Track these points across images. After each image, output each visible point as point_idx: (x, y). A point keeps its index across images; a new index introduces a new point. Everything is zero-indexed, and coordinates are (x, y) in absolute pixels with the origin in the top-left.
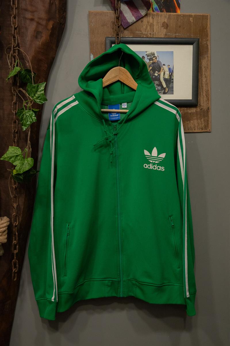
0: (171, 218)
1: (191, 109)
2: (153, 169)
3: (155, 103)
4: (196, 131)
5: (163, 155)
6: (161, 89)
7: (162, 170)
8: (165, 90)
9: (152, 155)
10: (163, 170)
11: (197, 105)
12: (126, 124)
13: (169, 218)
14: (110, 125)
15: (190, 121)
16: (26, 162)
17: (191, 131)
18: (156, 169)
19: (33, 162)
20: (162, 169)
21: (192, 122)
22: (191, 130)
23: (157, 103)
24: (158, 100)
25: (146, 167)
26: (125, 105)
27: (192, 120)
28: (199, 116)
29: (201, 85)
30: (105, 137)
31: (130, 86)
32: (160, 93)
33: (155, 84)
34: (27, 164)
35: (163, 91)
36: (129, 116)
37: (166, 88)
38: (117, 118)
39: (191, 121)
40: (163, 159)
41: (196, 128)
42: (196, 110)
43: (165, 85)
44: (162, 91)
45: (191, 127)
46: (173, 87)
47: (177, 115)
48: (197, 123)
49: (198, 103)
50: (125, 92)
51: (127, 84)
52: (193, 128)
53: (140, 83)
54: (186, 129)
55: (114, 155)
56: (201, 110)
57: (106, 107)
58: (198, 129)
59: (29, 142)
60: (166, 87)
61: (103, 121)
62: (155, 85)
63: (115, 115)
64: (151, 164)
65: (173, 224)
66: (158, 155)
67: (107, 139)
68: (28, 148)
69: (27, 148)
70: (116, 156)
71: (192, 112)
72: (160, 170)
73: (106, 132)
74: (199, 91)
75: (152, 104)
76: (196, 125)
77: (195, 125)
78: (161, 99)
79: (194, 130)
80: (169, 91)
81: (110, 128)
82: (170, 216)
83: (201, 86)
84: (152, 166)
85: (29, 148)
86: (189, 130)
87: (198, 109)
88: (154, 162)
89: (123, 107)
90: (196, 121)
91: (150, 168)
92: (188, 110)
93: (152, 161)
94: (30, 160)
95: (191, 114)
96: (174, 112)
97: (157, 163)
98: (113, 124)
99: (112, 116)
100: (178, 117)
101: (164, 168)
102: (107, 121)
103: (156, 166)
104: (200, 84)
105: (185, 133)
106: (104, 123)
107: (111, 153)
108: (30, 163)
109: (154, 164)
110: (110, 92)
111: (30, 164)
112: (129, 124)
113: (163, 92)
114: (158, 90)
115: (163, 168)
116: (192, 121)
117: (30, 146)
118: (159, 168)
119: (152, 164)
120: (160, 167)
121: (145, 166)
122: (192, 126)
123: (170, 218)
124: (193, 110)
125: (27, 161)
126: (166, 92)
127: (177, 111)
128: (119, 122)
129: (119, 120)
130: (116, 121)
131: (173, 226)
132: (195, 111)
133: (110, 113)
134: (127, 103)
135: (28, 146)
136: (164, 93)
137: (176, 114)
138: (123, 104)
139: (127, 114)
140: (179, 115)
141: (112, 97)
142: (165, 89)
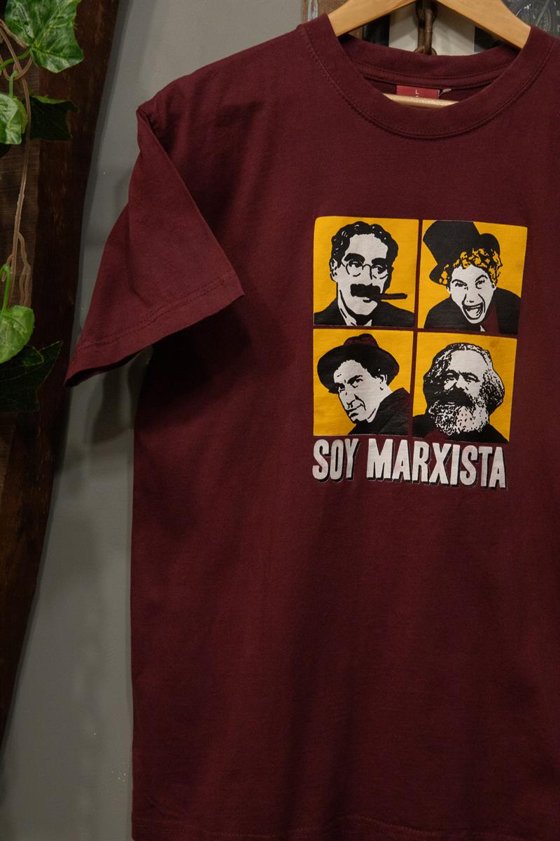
16: (4, 322)
19: (32, 327)
34: (8, 335)
59: (18, 236)
68: (14, 262)
69: (10, 265)
85: (20, 265)
94: (22, 314)
108: (21, 332)
111: (19, 335)
117: (24, 255)
125: (7, 318)
135: (12, 257)
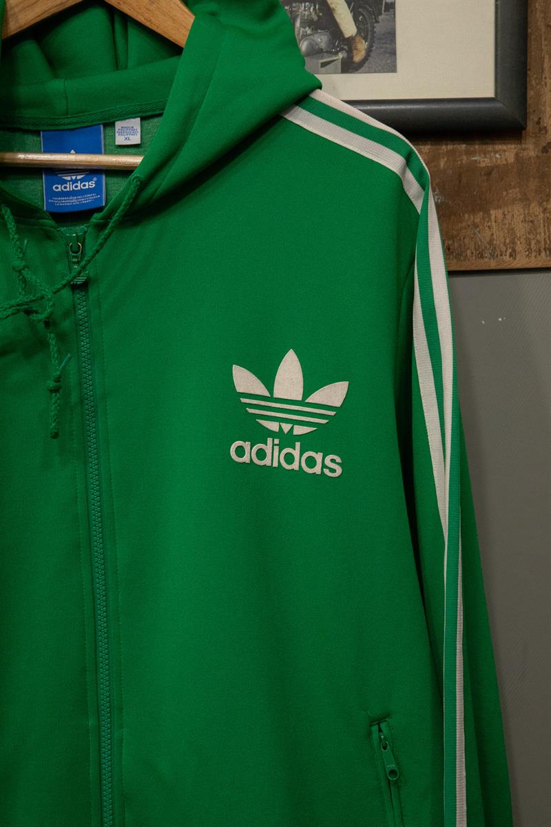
0: (380, 730)
1: (490, 148)
2: (284, 465)
3: (286, 116)
4: (520, 262)
5: (334, 394)
6: (331, 43)
7: (327, 472)
8: (350, 52)
9: (277, 394)
10: (333, 471)
11: (524, 129)
12: (137, 231)
13: (370, 734)
14: (48, 236)
15: (487, 212)
17: (493, 265)
18: (295, 466)
20: (329, 465)
21: (500, 216)
22: (492, 255)
23: (302, 118)
24: (303, 99)
25: (246, 459)
26: (129, 131)
27: (499, 207)
28: (533, 184)
29: (544, 18)
30: (13, 302)
31: (154, 28)
32: (324, 65)
33: (294, 19)
35: (341, 56)
36: (143, 185)
37: (358, 38)
38: (87, 201)
39: (492, 212)
40: (333, 413)
41: (520, 247)
42: (517, 155)
43: (348, 27)
44: (336, 53)
45: (491, 242)
46: (391, 35)
47: (410, 176)
48: (524, 221)
49: (525, 116)
50: (131, 63)
51: (141, 19)
52: (504, 249)
53: (213, 14)
54: (469, 252)
55: (74, 398)
56: (545, 150)
57: (30, 139)
58: (530, 250)
60: (359, 32)
61: (7, 213)
62: (298, 24)
63: (76, 181)
64: (270, 440)
65: (393, 766)
66: (307, 393)
67: (28, 312)
70: (81, 401)
71: (497, 167)
72: (317, 470)
73: (20, 271)
74: (533, 52)
75: (274, 120)
76: (521, 229)
77: (512, 231)
78: (319, 95)
79: (507, 258)
80: (372, 54)
81: (53, 250)
82: (378, 721)
83: (543, 29)
84: (276, 448)
86: (482, 257)
87: (531, 146)
88: (286, 427)
89: (117, 144)
90: (518, 211)
91: (267, 462)
92: (474, 153)
93: (274, 426)
95: (495, 175)
96: (392, 161)
97: (300, 438)
98: (63, 229)
99: (60, 188)
100: (412, 188)
101: (338, 460)
102: (26, 214)
103: (296, 453)
104: (539, 15)
105: (451, 274)
106: (11, 225)
107: (51, 384)
109: (287, 440)
110: (55, 64)
112: (151, 229)
113: (343, 58)
114: (315, 52)
115: (333, 461)
116: (500, 211)
118: (311, 462)
119: (277, 441)
120: (318, 457)
121: (240, 452)
122: (499, 237)
123: (375, 728)
124: (504, 153)
126: (357, 58)
127: (409, 158)
128: (96, 217)
129: (100, 209)
130: (81, 216)
131: (393, 772)
132: (511, 159)
133: (54, 171)
134: (143, 119)
136: (349, 67)
137: (404, 172)
138: (119, 125)
139: (135, 175)
140: (420, 176)
141: (57, 85)
142: (349, 43)
